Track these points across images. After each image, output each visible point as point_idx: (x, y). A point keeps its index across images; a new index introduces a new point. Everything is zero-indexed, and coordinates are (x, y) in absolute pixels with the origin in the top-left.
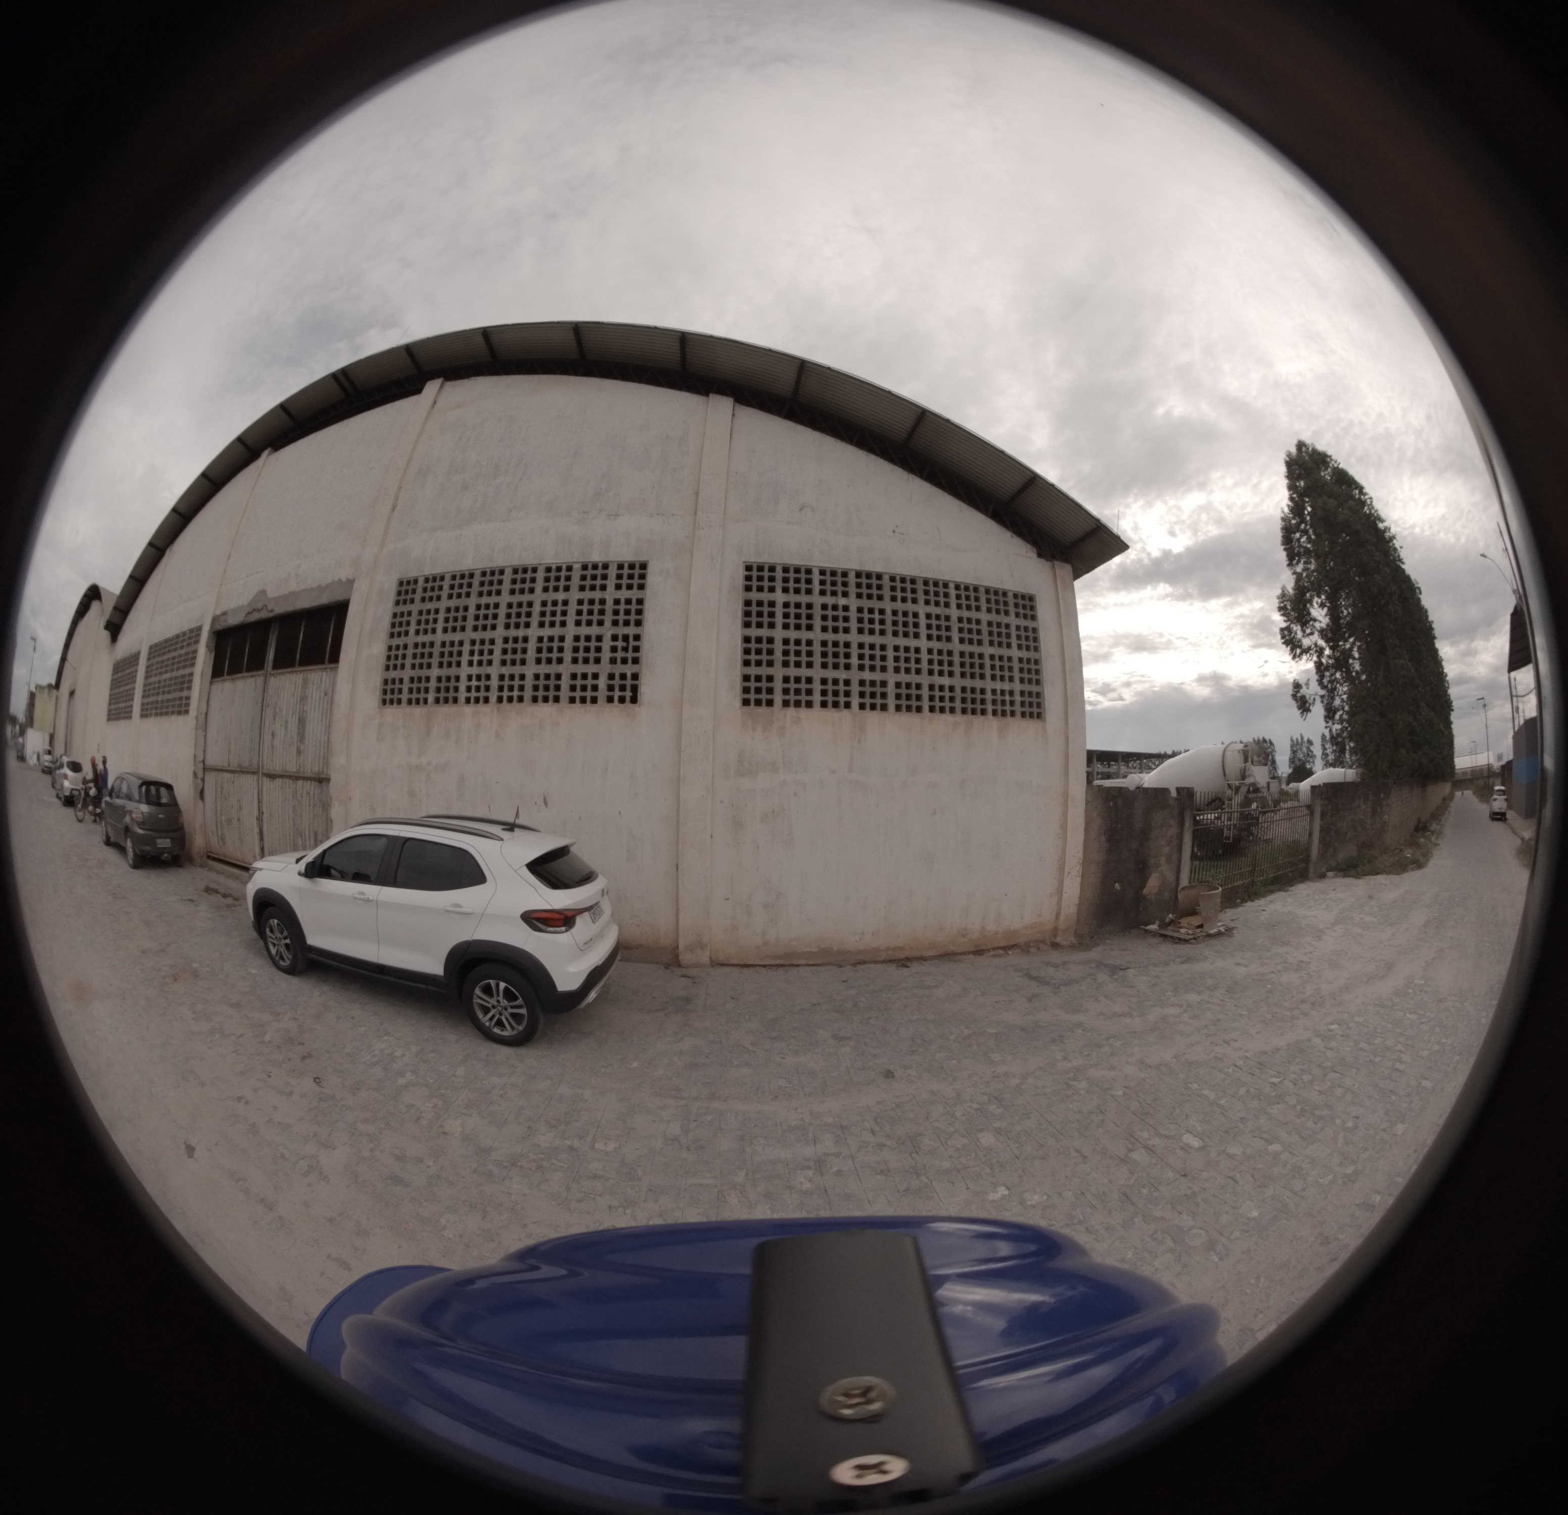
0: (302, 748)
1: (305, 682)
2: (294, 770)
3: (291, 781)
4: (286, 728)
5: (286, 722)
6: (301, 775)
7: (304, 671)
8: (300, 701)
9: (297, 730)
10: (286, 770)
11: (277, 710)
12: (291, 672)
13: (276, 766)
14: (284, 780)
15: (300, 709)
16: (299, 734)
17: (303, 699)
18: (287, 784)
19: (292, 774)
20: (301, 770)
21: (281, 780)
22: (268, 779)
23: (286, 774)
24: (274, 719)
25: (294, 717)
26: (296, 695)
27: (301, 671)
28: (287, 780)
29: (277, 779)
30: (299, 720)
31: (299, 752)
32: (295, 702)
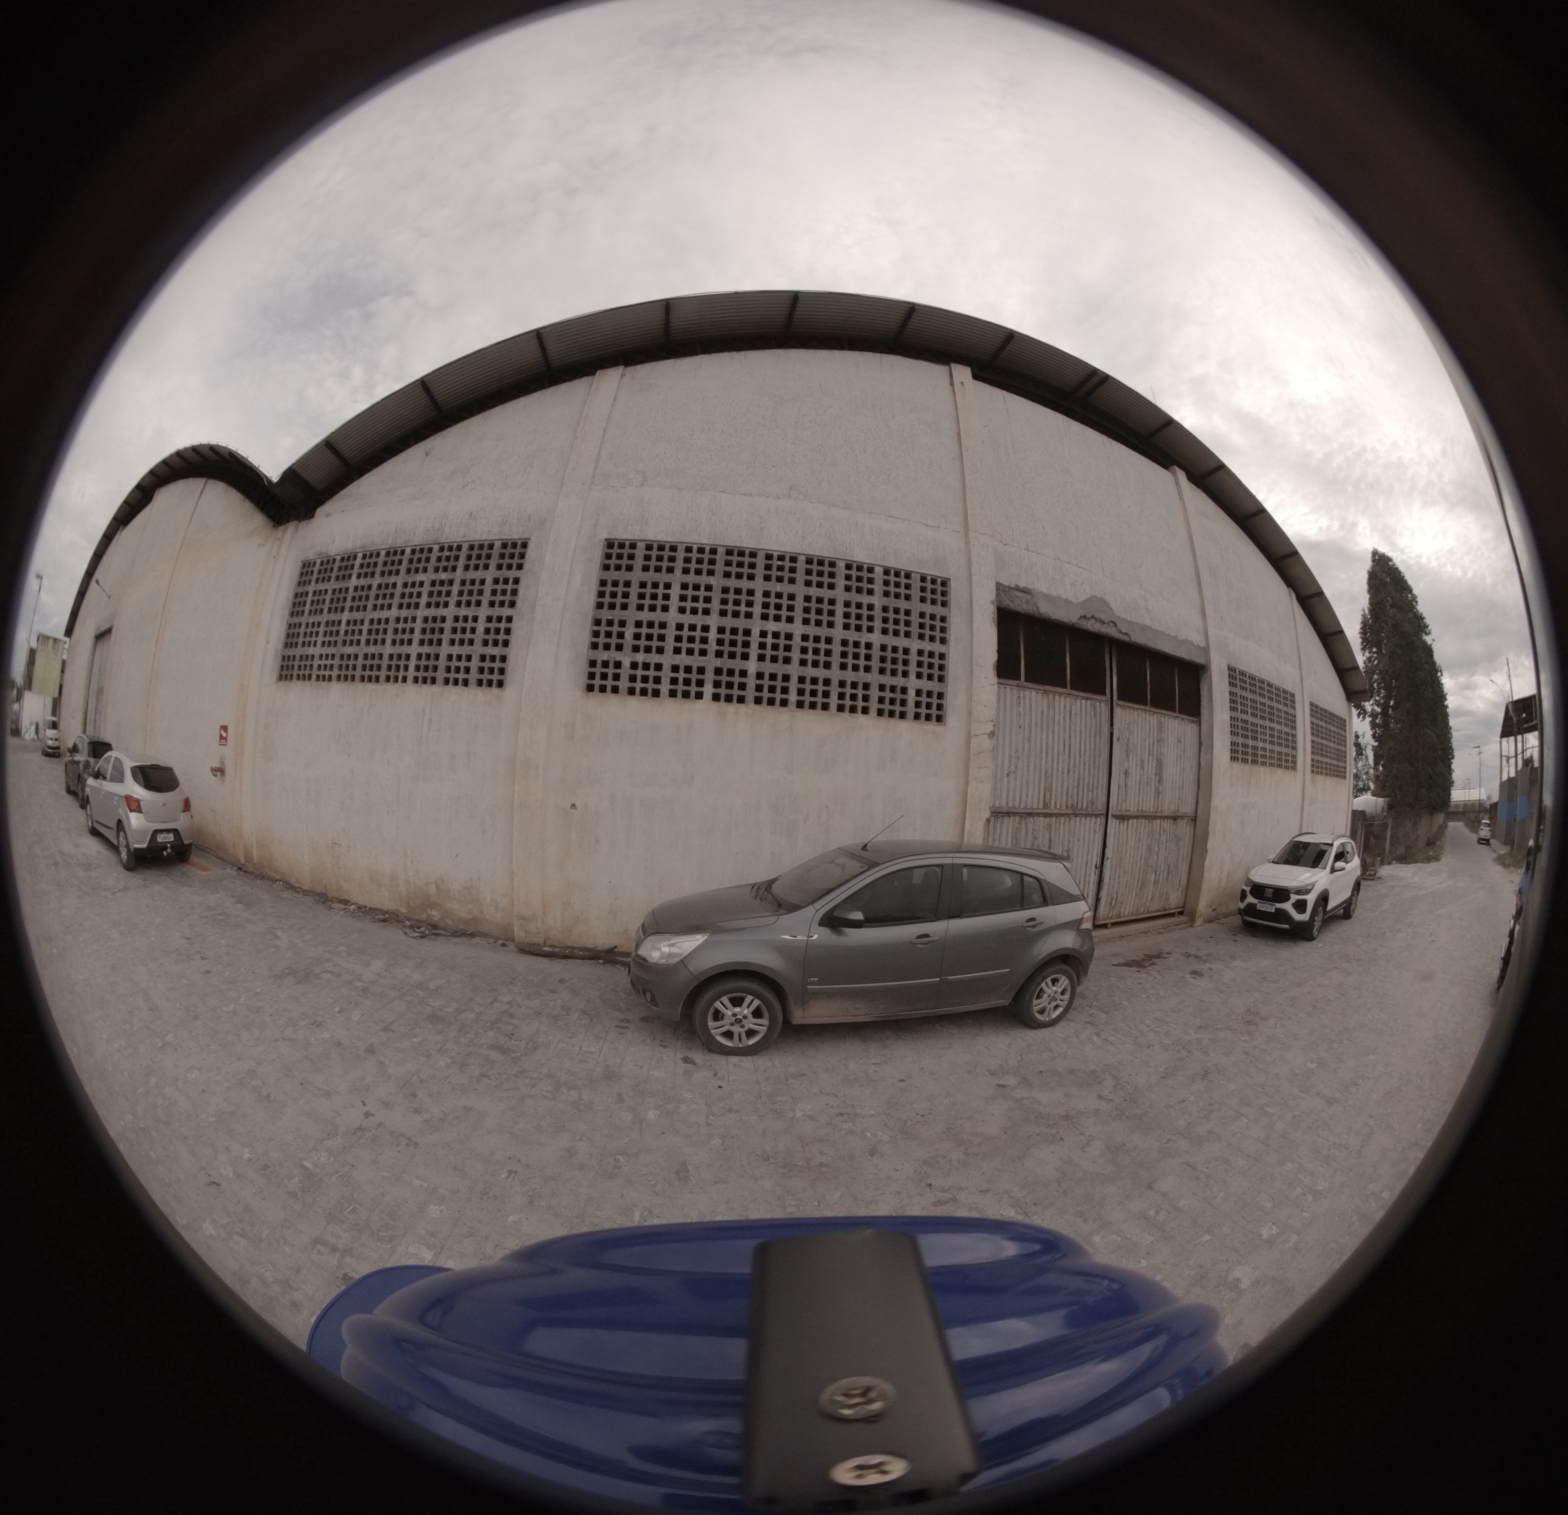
0: (1161, 789)
1: (1160, 727)
2: (1152, 810)
3: (1147, 821)
4: (1142, 768)
5: (1143, 761)
6: (1159, 814)
7: (1159, 713)
8: (1157, 742)
9: (1154, 771)
10: (1142, 811)
11: (1131, 746)
12: (1145, 710)
13: (1131, 806)
14: (1139, 821)
15: (1157, 751)
16: (1156, 775)
17: (1160, 741)
18: (1143, 824)
19: (1150, 814)
20: (1159, 809)
21: (1135, 820)
22: (1118, 821)
23: (1143, 814)
24: (1127, 756)
25: (1151, 757)
26: (1151, 735)
27: (1155, 713)
28: (1143, 820)
29: (1131, 821)
30: (1157, 760)
31: (1158, 793)
32: (1151, 743)
